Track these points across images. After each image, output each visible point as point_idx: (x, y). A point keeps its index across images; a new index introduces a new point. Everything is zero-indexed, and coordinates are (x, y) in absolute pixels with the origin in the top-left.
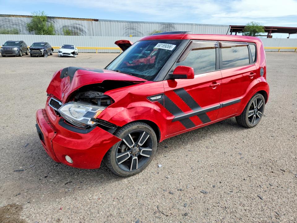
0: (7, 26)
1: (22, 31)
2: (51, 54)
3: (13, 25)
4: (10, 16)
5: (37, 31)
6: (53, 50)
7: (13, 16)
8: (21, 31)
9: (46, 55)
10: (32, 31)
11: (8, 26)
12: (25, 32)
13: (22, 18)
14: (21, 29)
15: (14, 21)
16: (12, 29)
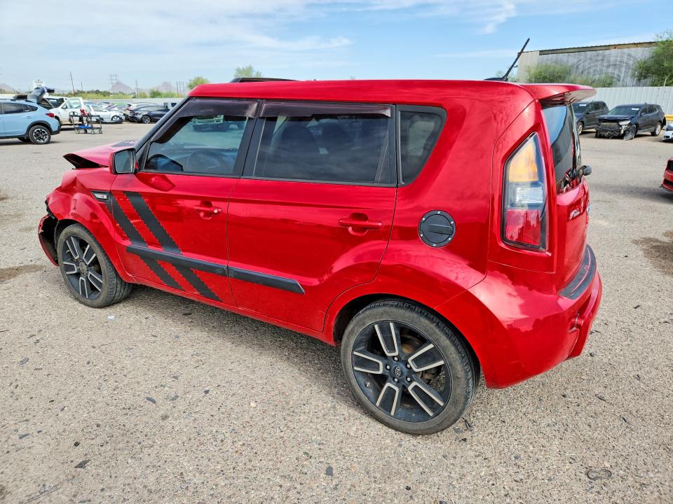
0: (595, 71)
1: (622, 79)
2: (654, 134)
3: (608, 66)
4: (608, 47)
5: (655, 78)
6: (663, 123)
7: (615, 46)
8: (619, 81)
9: (630, 135)
10: (645, 77)
11: (598, 69)
12: (629, 80)
13: (633, 51)
14: (622, 75)
15: (612, 59)
16: (603, 76)
